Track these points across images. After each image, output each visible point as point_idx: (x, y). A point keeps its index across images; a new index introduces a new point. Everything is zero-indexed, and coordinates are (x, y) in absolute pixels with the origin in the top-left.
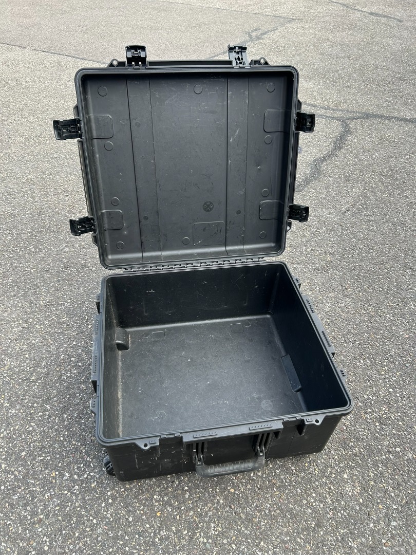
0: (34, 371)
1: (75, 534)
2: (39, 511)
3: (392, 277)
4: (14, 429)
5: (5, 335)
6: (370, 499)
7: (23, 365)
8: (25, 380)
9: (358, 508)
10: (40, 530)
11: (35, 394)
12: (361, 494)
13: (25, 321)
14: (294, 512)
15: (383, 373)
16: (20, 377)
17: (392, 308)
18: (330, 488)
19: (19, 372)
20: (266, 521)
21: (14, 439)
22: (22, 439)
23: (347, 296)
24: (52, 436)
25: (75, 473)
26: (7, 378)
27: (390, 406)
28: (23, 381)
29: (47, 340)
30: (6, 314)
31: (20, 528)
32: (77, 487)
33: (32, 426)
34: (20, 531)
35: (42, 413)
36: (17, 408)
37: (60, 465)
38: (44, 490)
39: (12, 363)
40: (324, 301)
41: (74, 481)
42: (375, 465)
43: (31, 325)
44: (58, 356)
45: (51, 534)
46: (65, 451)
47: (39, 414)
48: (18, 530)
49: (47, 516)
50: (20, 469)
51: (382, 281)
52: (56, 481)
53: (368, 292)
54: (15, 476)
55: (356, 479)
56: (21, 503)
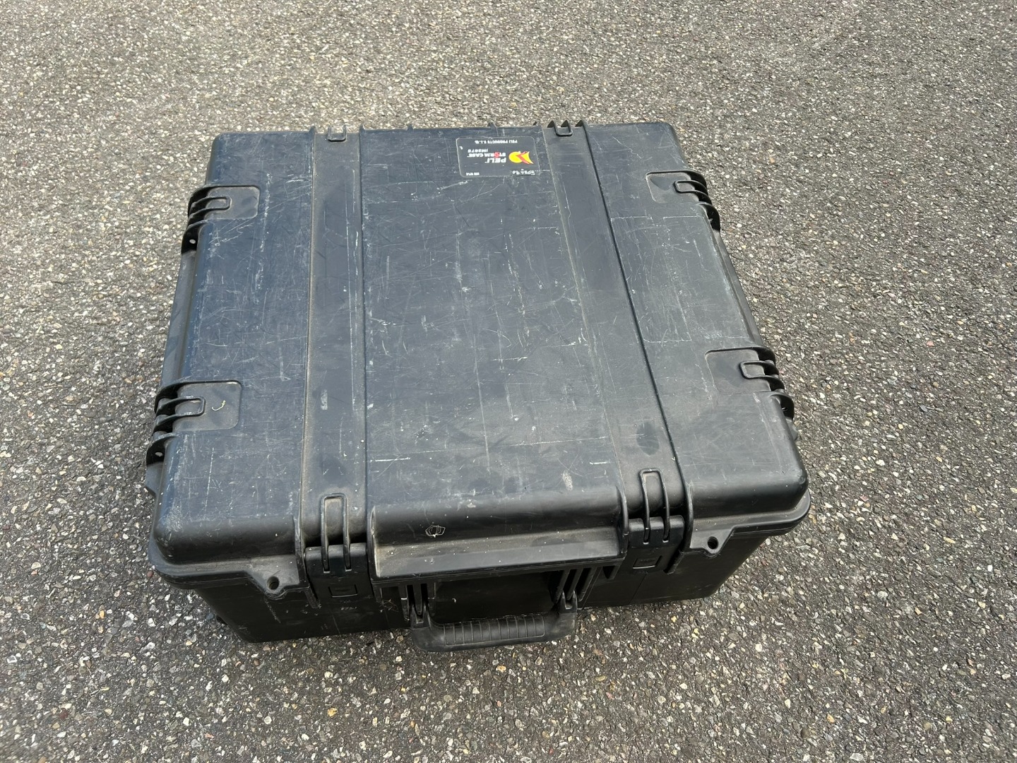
0: (73, 382)
1: (139, 747)
2: (64, 692)
3: (912, 208)
4: (19, 510)
5: (12, 297)
6: (809, 700)
7: (48, 366)
8: (51, 401)
9: (779, 718)
10: (62, 735)
11: (71, 435)
12: (788, 690)
13: (61, 268)
14: (636, 721)
15: (867, 423)
16: (40, 394)
17: (904, 278)
18: (721, 673)
19: (38, 382)
20: (570, 739)
21: (18, 533)
22: (36, 533)
23: (803, 246)
24: (104, 529)
25: (151, 615)
26: (11, 394)
27: (876, 497)
28: (46, 404)
29: (106, 312)
30: (18, 250)
31: (18, 729)
32: (152, 645)
33: (59, 505)
34: (17, 737)
35: (86, 476)
36: (29, 463)
37: (117, 594)
38: (77, 648)
39: (24, 362)
40: (751, 256)
41: (148, 633)
42: (828, 626)
43: (74, 278)
44: (131, 350)
45: (86, 746)
46: (131, 563)
47: (79, 479)
48: (14, 733)
49: (80, 706)
50: (26, 598)
51: (888, 215)
52: (105, 630)
53: (853, 238)
54: (15, 613)
55: (781, 656)
56: (23, 675)
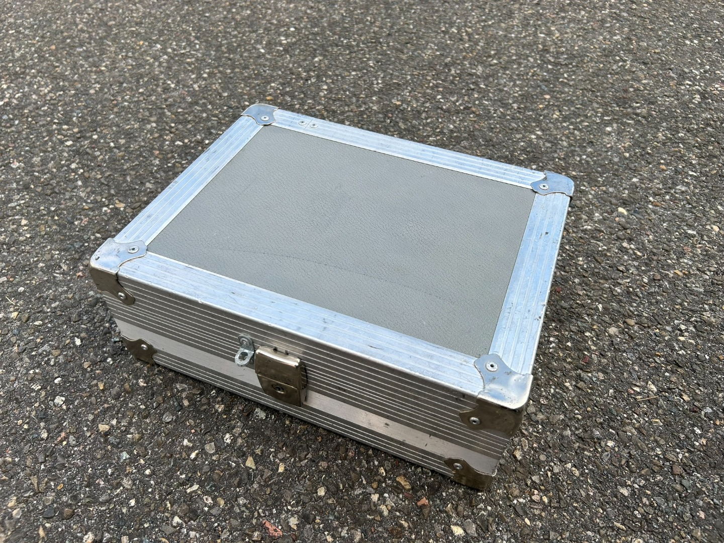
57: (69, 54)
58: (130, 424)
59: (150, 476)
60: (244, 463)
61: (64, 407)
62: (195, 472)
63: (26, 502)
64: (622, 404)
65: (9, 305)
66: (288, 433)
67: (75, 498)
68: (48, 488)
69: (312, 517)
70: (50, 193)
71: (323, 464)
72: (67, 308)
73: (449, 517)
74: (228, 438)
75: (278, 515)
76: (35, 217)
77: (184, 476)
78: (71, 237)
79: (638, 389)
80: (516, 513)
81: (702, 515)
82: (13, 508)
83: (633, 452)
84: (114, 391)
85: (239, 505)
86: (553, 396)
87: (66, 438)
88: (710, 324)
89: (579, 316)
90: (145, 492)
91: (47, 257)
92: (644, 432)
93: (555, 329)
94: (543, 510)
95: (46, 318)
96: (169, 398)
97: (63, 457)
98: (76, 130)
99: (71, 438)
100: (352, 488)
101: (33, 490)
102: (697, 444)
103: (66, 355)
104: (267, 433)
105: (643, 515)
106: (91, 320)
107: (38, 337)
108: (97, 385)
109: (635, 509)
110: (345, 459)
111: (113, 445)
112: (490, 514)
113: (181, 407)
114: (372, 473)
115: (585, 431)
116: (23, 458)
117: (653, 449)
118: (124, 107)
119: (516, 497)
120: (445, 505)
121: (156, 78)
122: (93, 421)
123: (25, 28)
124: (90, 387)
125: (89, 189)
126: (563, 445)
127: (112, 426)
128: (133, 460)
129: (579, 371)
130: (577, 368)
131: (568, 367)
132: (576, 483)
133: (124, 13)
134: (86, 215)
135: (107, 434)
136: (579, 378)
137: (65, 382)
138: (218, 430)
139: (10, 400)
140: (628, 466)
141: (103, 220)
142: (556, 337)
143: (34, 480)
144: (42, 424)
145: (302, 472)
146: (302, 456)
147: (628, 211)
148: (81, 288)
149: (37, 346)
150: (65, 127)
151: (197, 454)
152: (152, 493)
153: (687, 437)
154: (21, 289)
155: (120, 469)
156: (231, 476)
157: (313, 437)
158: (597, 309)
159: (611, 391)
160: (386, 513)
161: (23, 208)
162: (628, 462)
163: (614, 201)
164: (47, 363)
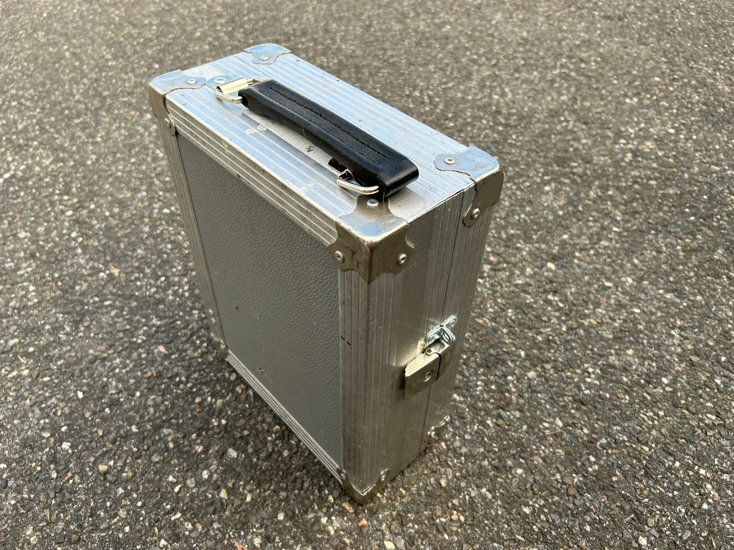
57: (68, 126)
58: (125, 464)
59: (141, 507)
60: (218, 494)
61: (70, 451)
62: (178, 503)
63: (41, 530)
64: (533, 438)
65: (21, 364)
66: (255, 469)
67: (80, 526)
68: (58, 519)
69: (272, 537)
70: (53, 260)
71: (283, 494)
72: (70, 365)
73: (384, 534)
74: (205, 474)
75: (245, 537)
76: (41, 284)
77: (169, 507)
78: (72, 302)
79: (546, 425)
80: (438, 530)
81: (588, 528)
82: (30, 536)
83: (538, 478)
84: (111, 437)
85: (213, 529)
86: (476, 432)
87: (71, 478)
88: (613, 367)
89: (504, 362)
90: (137, 520)
91: (53, 320)
92: (548, 460)
93: (483, 374)
94: (460, 527)
95: (53, 374)
96: (157, 441)
97: (70, 493)
98: (75, 200)
99: (77, 477)
100: (306, 512)
101: (47, 521)
102: (590, 469)
103: (71, 407)
104: (238, 469)
105: (539, 529)
106: (91, 376)
107: (46, 391)
108: (97, 432)
109: (534, 524)
110: (301, 489)
111: (111, 482)
112: (416, 532)
113: (167, 449)
114: (322, 500)
115: (500, 461)
116: (37, 495)
117: (554, 475)
118: (117, 177)
119: (439, 517)
120: (381, 524)
121: (146, 148)
122: (94, 463)
123: (27, 100)
124: (91, 433)
125: (88, 256)
126: (481, 474)
127: (110, 466)
128: (127, 494)
129: (500, 410)
130: (499, 407)
131: (491, 407)
132: (488, 505)
133: (116, 83)
134: (86, 281)
135: (106, 473)
136: (499, 416)
137: (70, 430)
138: (197, 468)
139: (25, 447)
140: (532, 490)
141: (100, 285)
142: (483, 381)
143: (47, 512)
144: (52, 466)
145: (265, 501)
146: (266, 487)
147: (556, 266)
148: (82, 348)
149: (46, 399)
150: (66, 197)
151: (180, 489)
152: (143, 521)
153: (583, 464)
154: (31, 349)
155: (117, 502)
156: (207, 505)
157: (275, 472)
158: (519, 356)
159: (525, 427)
160: (332, 532)
161: (30, 275)
162: (532, 486)
163: (544, 256)
164: (55, 414)
